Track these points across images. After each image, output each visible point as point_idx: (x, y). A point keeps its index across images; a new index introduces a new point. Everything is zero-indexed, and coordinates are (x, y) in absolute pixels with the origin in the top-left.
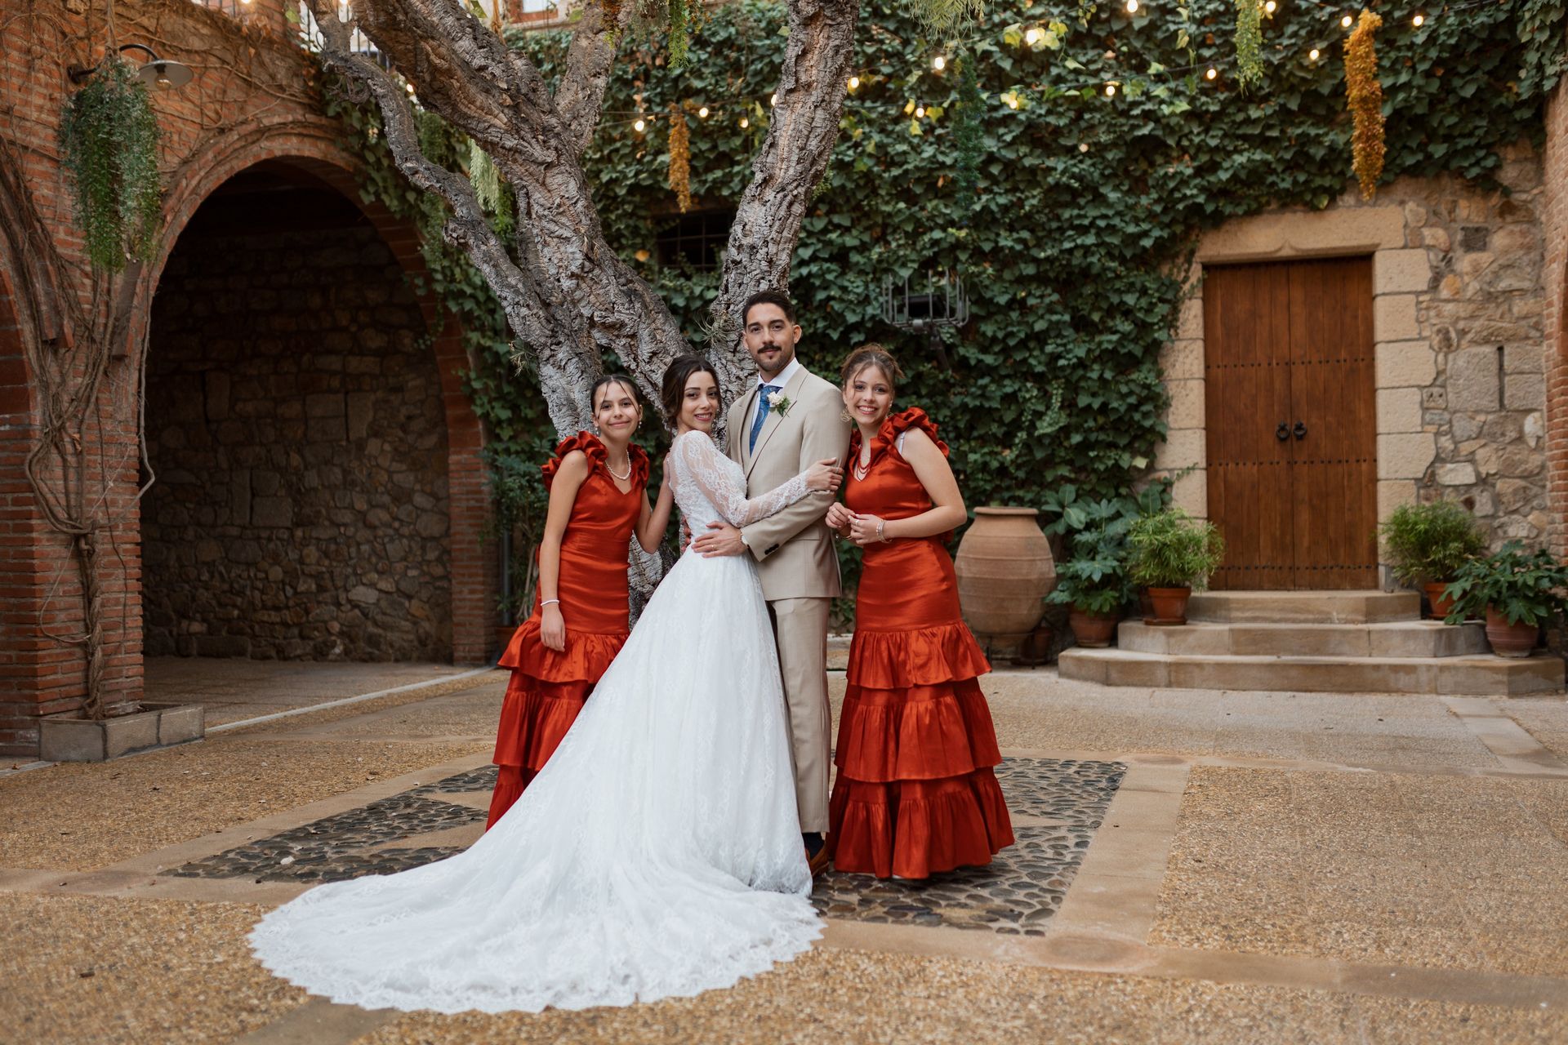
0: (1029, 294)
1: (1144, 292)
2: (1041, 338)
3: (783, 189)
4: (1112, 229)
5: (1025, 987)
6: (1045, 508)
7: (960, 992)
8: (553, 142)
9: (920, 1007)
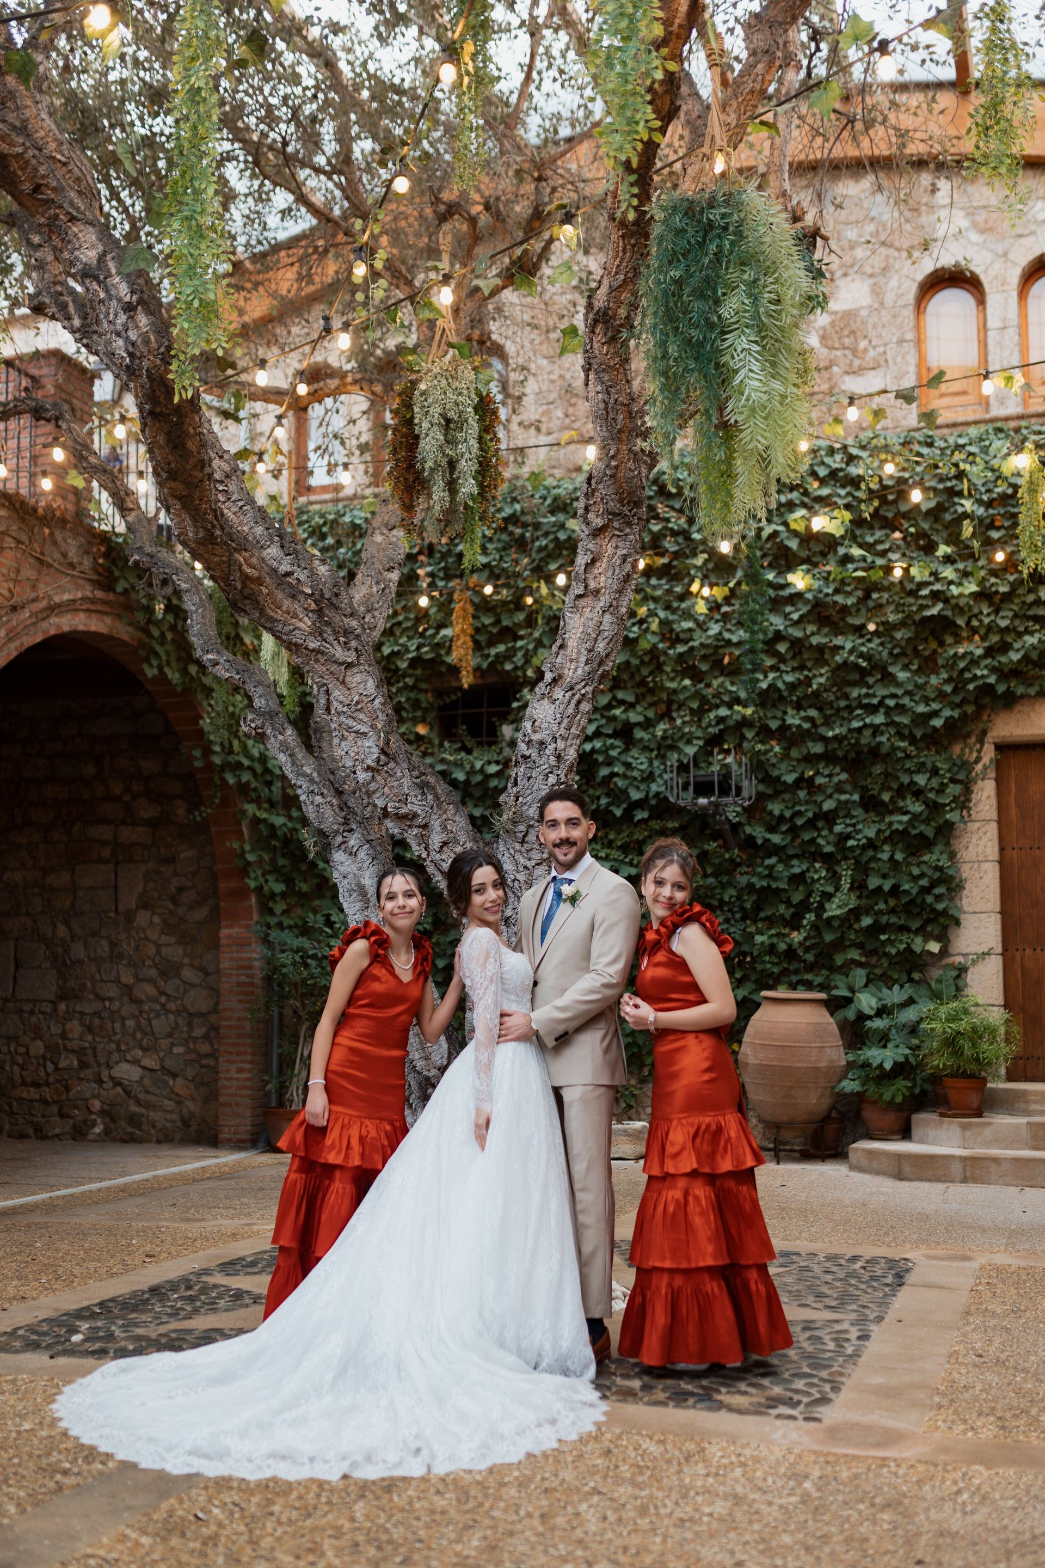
0: (817, 773)
1: (935, 772)
2: (830, 818)
3: (572, 689)
4: (901, 708)
5: (800, 1468)
6: (835, 992)
7: (738, 1471)
8: (354, 644)
9: (699, 1483)
